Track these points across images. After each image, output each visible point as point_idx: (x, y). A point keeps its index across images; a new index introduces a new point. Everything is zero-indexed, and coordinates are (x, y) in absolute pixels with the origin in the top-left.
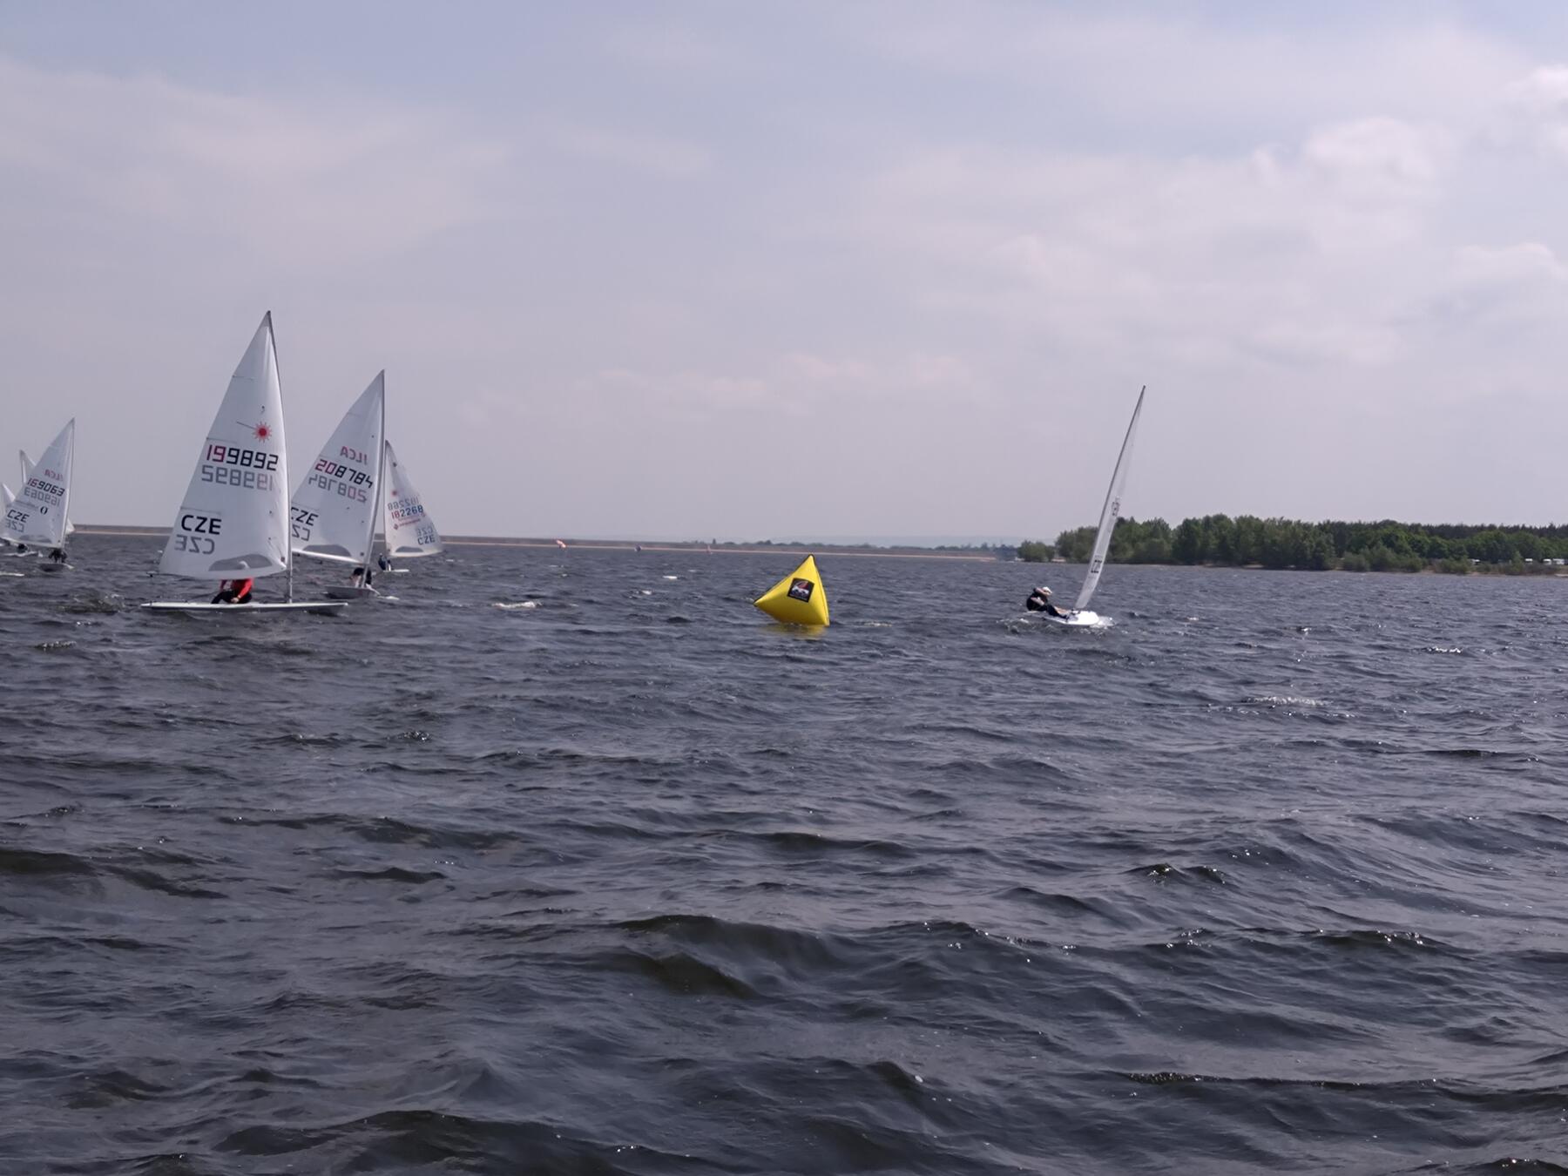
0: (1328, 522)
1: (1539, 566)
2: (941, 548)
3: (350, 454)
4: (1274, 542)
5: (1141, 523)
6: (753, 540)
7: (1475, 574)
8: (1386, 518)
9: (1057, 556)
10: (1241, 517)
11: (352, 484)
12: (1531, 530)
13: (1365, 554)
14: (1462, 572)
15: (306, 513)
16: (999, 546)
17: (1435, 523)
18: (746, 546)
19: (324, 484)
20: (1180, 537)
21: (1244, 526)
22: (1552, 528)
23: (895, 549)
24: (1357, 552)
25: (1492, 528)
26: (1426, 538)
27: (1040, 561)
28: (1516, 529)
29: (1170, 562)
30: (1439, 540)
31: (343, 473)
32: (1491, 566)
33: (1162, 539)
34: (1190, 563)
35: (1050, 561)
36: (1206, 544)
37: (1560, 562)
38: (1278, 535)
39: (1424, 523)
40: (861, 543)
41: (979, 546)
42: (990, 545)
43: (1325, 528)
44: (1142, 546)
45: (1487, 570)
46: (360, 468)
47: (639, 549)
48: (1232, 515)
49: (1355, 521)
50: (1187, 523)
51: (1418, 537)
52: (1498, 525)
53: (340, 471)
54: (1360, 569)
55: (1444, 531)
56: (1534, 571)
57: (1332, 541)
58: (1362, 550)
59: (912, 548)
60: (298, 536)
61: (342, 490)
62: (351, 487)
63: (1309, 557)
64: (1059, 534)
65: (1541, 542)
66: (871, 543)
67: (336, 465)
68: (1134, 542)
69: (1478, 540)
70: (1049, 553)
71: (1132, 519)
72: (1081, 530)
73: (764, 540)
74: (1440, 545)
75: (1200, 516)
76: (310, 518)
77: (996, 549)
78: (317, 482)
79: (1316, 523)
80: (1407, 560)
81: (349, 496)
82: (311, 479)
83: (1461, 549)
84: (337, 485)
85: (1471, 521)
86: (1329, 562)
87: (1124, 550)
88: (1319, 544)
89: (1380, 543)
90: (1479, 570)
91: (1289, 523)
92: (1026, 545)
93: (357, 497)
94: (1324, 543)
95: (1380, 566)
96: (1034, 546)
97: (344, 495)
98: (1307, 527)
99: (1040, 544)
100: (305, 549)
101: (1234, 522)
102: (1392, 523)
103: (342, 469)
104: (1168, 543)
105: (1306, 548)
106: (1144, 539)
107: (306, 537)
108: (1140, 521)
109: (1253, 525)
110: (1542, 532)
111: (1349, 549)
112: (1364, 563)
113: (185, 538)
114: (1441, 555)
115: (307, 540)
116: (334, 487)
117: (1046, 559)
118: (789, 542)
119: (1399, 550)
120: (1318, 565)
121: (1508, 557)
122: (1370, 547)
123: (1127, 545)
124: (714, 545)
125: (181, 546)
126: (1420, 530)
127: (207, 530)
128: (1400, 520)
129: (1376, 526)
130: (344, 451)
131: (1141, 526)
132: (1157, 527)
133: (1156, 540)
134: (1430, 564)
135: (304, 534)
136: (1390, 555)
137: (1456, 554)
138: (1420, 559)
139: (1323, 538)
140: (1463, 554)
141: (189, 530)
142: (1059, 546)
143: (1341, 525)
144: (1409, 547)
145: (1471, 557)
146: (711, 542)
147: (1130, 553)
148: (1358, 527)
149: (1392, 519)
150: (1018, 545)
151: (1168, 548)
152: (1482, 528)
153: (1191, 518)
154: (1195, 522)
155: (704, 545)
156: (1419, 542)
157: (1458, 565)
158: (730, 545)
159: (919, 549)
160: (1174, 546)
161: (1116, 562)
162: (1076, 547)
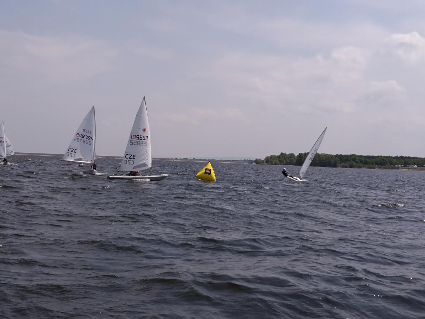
0: (338, 154)
1: (394, 167)
2: (233, 160)
3: (86, 131)
4: (323, 160)
5: (287, 154)
7: (377, 169)
8: (353, 154)
9: (265, 163)
11: (87, 140)
12: (392, 157)
13: (347, 163)
14: (374, 168)
15: (74, 149)
16: (249, 160)
17: (366, 155)
18: (181, 159)
19: (78, 140)
20: (298, 158)
22: (397, 157)
23: (221, 161)
24: (345, 163)
25: (381, 156)
26: (364, 159)
27: (260, 164)
28: (388, 157)
29: (295, 165)
30: (367, 159)
31: (84, 137)
32: (381, 167)
33: (293, 159)
35: (263, 164)
37: (400, 166)
38: (324, 158)
39: (363, 155)
40: (212, 159)
41: (244, 160)
42: (246, 160)
43: (337, 156)
45: (380, 168)
46: (89, 135)
49: (345, 154)
50: (300, 154)
51: (362, 159)
52: (383, 155)
53: (83, 136)
54: (346, 167)
55: (369, 157)
56: (393, 168)
57: (339, 160)
58: (347, 162)
59: (225, 160)
60: (72, 156)
61: (84, 142)
62: (86, 141)
63: (333, 164)
64: (265, 157)
65: (395, 160)
66: (215, 159)
67: (82, 135)
68: (285, 159)
69: (378, 160)
70: (263, 162)
71: (285, 153)
72: (271, 156)
73: (186, 158)
74: (368, 161)
75: (303, 152)
76: (75, 151)
77: (248, 161)
78: (76, 140)
79: (334, 155)
80: (359, 165)
81: (86, 143)
82: (75, 139)
83: (373, 162)
84: (83, 140)
85: (376, 155)
86: (338, 165)
87: (283, 161)
88: (335, 160)
89: (352, 160)
90: (378, 168)
91: (327, 154)
92: (257, 159)
93: (89, 143)
94: (336, 160)
95: (351, 166)
97: (85, 143)
98: (332, 156)
99: (260, 159)
100: (74, 160)
102: (355, 155)
103: (84, 136)
104: (295, 159)
105: (332, 162)
106: (288, 159)
107: (74, 156)
108: (287, 153)
109: (318, 155)
110: (394, 158)
111: (343, 162)
112: (347, 165)
113: (127, 161)
114: (368, 164)
115: (75, 157)
116: (82, 141)
117: (262, 163)
118: (192, 159)
119: (356, 162)
120: (335, 166)
121: (385, 164)
122: (349, 161)
123: (284, 160)
124: (172, 159)
125: (125, 163)
126: (362, 157)
127: (132, 158)
128: (357, 154)
129: (350, 156)
130: (84, 130)
132: (292, 155)
133: (292, 159)
134: (365, 166)
135: (73, 156)
136: (354, 163)
137: (372, 163)
138: (362, 165)
139: (337, 159)
140: (374, 163)
141: (127, 158)
142: (265, 160)
143: (341, 155)
144: (359, 161)
145: (376, 164)
147: (285, 162)
148: (346, 156)
149: (354, 154)
150: (254, 160)
151: (295, 161)
152: (378, 157)
153: (301, 153)
154: (302, 154)
155: (169, 159)
156: (362, 160)
157: (372, 166)
158: (176, 159)
159: (227, 160)
160: (296, 161)
161: (281, 164)
162: (270, 160)
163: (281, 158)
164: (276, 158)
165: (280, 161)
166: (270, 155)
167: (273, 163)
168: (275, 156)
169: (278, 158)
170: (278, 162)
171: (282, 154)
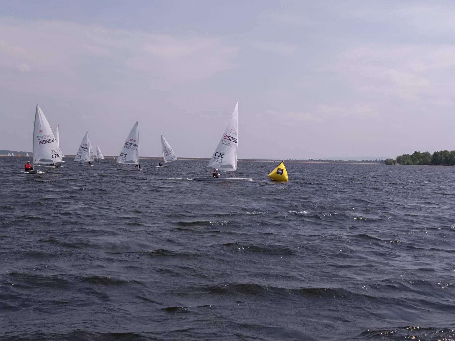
2: (363, 161)
5: (422, 153)
6: (307, 159)
9: (396, 163)
10: (452, 151)
15: (124, 154)
16: (381, 160)
18: (305, 161)
19: (127, 147)
20: (433, 157)
21: (452, 153)
23: (349, 161)
27: (391, 165)
29: (430, 165)
33: (428, 158)
34: (437, 165)
35: (394, 165)
36: (441, 159)
41: (375, 160)
42: (378, 160)
44: (422, 160)
46: (135, 143)
47: (274, 162)
48: (449, 150)
50: (435, 153)
59: (354, 161)
62: (133, 147)
64: (397, 157)
66: (342, 160)
67: (129, 143)
68: (419, 159)
70: (394, 162)
71: (419, 152)
72: (404, 155)
73: (311, 159)
75: (439, 151)
77: (380, 161)
82: (124, 146)
87: (416, 161)
92: (387, 160)
93: (135, 149)
96: (389, 160)
97: (132, 149)
99: (391, 159)
101: (450, 152)
103: (131, 144)
104: (430, 159)
106: (422, 158)
108: (421, 152)
116: (130, 148)
117: (393, 164)
118: (318, 160)
123: (417, 159)
124: (296, 160)
131: (422, 154)
132: (427, 154)
133: (426, 158)
135: (124, 159)
142: (397, 160)
146: (295, 160)
147: (418, 162)
150: (384, 160)
151: (429, 160)
154: (438, 152)
155: (293, 161)
158: (301, 160)
159: (356, 161)
160: (431, 160)
161: (414, 164)
162: (402, 160)
163: (414, 157)
164: (408, 157)
165: (413, 161)
166: (402, 155)
167: (406, 163)
168: (408, 155)
169: (411, 158)
170: (411, 162)
171: (416, 152)
